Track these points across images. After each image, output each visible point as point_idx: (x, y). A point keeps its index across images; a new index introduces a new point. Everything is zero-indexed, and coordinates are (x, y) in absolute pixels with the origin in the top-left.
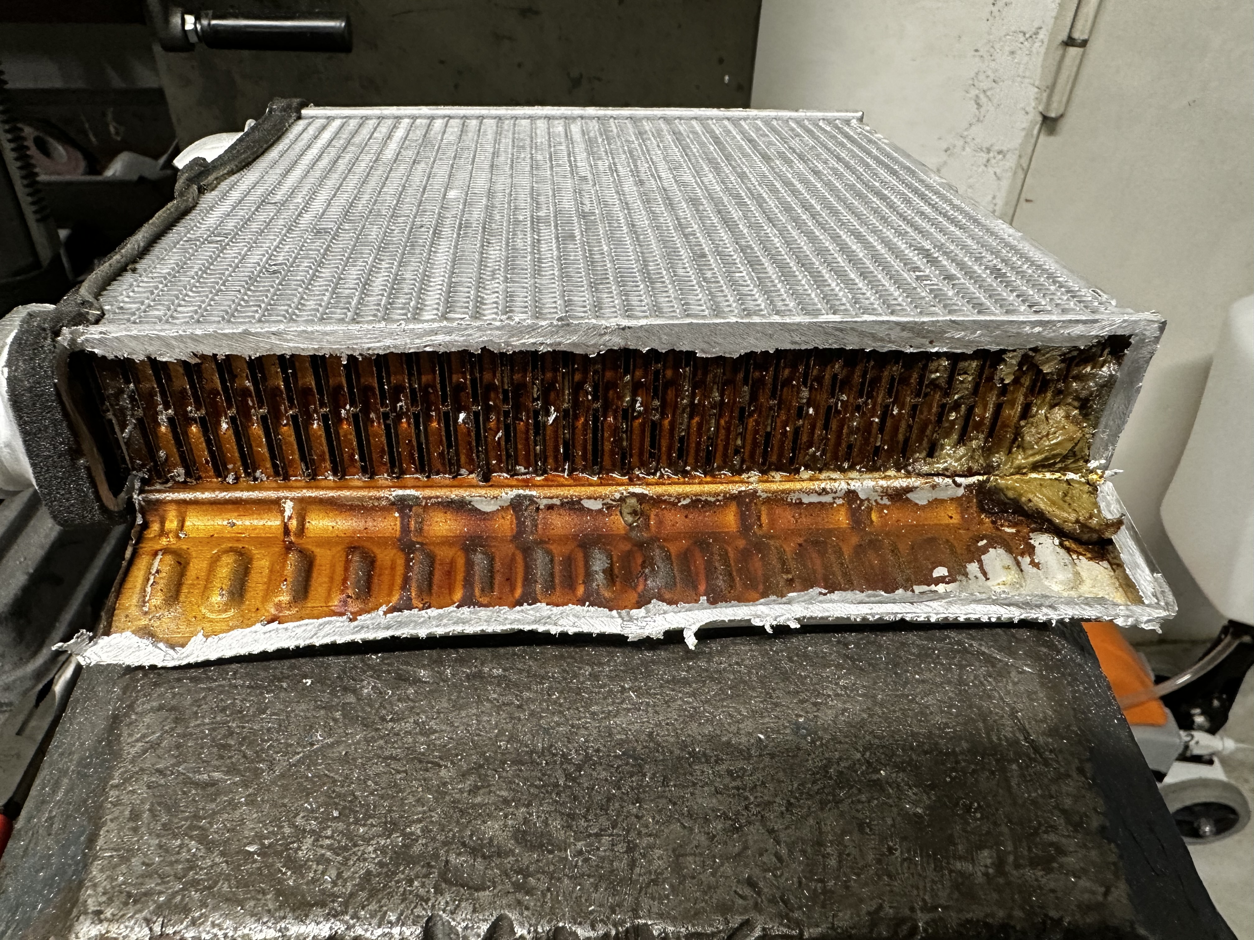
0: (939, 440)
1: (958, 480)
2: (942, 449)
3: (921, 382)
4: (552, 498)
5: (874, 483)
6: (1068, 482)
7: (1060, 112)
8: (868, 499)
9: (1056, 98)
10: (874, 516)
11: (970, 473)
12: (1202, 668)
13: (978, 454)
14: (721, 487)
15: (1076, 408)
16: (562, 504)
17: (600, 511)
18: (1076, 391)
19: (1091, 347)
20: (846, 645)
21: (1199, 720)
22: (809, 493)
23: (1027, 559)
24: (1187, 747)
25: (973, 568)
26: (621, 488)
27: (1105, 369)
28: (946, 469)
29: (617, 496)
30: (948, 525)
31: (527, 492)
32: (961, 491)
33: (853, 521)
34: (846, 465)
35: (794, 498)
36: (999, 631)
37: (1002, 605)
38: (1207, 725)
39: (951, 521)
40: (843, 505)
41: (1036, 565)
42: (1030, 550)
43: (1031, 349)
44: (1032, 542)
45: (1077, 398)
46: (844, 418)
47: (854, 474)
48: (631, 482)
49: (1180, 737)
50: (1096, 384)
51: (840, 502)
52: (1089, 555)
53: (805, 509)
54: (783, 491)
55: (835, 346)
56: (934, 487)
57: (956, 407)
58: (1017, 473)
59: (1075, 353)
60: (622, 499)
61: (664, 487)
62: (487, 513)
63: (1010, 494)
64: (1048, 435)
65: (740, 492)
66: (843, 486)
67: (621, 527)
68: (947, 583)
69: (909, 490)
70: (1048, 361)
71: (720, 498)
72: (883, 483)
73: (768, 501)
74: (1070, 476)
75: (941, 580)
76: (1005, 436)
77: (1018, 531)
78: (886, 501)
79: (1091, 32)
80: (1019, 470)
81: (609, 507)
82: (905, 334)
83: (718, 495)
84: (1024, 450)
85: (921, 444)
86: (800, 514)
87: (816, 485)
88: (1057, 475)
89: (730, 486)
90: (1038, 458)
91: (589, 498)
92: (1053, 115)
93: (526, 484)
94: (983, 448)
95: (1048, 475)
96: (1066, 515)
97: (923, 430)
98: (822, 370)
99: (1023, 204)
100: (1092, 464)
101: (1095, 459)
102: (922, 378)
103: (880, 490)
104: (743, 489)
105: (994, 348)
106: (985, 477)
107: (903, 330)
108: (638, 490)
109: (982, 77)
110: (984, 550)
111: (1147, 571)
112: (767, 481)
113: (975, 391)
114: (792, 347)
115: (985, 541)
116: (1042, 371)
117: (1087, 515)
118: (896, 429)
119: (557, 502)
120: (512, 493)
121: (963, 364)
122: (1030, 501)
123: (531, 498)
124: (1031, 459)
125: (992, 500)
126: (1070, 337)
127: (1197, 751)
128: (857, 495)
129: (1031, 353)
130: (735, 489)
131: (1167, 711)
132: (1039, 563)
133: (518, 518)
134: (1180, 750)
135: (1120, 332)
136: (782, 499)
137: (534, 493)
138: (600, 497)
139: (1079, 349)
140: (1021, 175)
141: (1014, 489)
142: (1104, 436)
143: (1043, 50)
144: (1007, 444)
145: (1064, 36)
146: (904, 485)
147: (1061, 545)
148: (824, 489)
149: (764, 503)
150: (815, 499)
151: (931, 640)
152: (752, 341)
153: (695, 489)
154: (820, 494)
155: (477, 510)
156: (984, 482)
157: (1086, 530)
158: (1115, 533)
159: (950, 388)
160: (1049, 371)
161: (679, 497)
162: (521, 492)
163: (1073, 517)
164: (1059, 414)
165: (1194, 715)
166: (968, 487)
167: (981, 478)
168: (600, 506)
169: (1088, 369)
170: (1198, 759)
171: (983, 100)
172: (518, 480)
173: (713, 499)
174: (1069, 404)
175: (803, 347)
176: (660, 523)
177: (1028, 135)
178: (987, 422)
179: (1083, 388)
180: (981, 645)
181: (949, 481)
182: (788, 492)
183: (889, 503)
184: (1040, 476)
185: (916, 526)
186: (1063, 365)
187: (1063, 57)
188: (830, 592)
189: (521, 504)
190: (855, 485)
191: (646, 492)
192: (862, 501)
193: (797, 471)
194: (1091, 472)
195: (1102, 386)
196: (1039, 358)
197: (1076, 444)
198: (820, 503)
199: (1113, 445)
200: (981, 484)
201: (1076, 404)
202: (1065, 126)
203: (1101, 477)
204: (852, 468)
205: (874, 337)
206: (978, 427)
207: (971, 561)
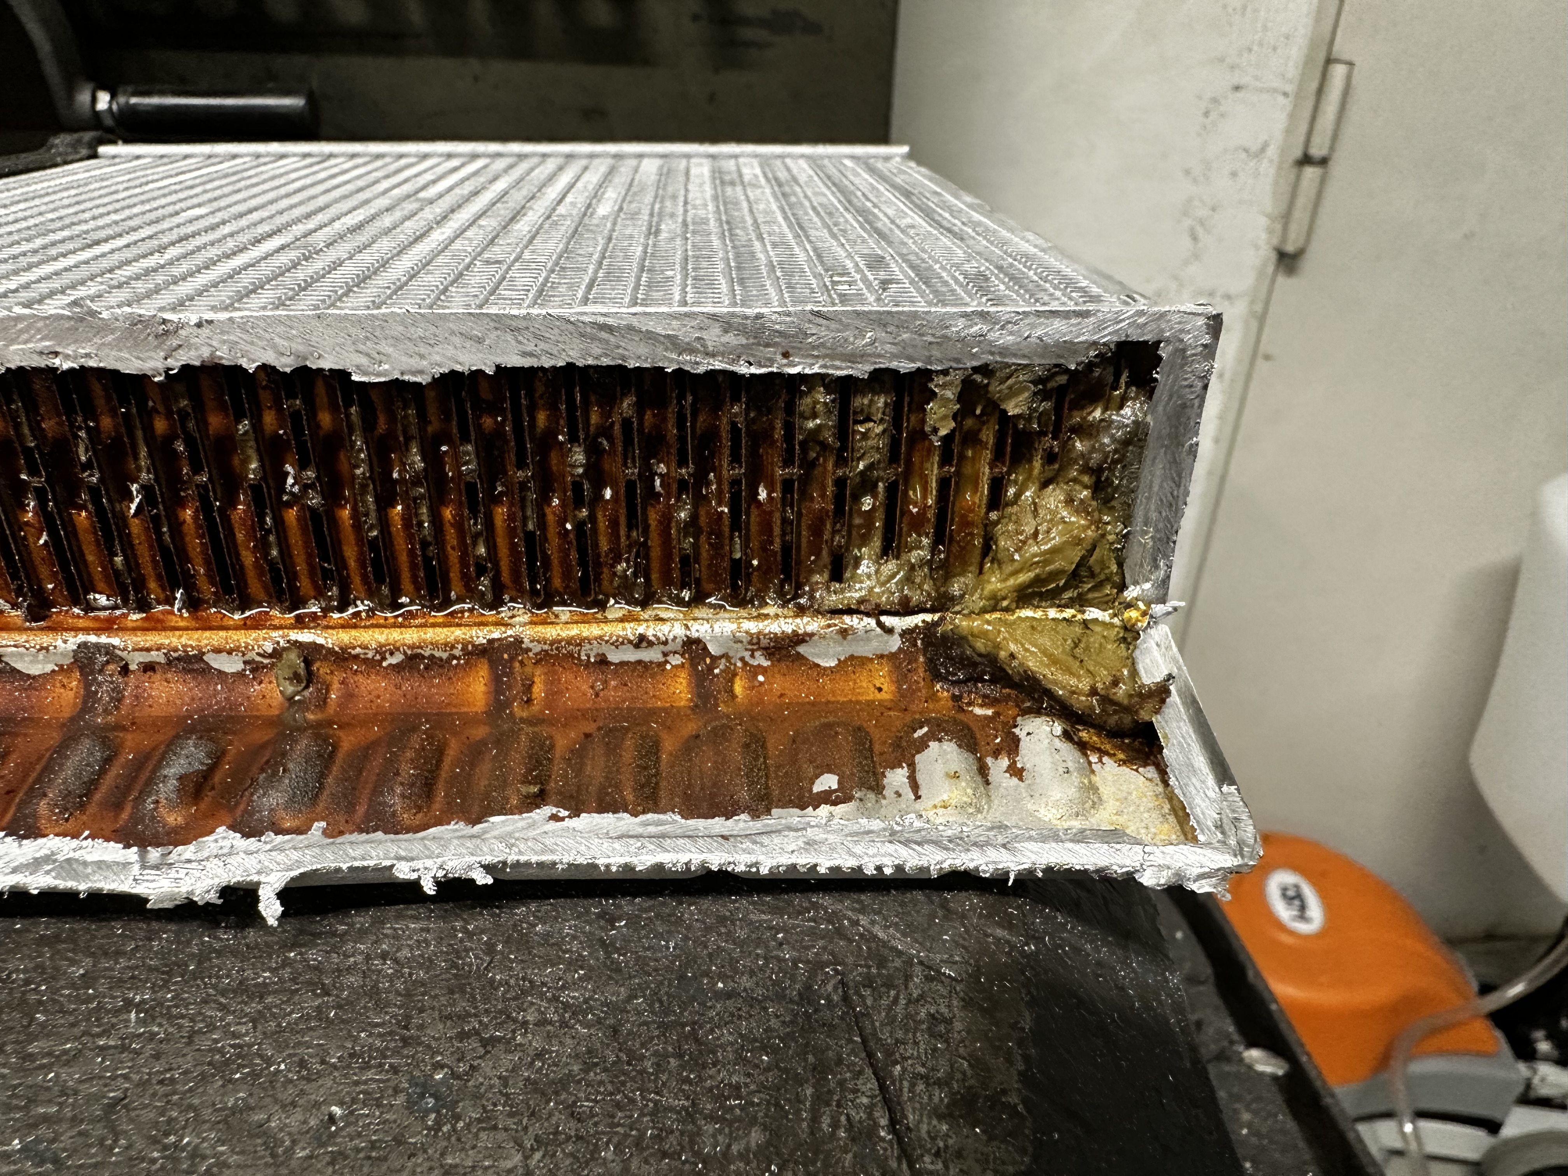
0: (848, 548)
1: (887, 620)
2: (857, 565)
3: (789, 436)
4: (148, 650)
5: (734, 626)
6: (1085, 624)
7: (1300, 244)
8: (725, 656)
9: (1293, 227)
10: (739, 687)
11: (905, 609)
12: (1543, 973)
13: (919, 575)
14: (458, 633)
15: (1086, 487)
16: (170, 663)
17: (241, 675)
18: (1082, 455)
19: (1090, 366)
20: (612, 921)
21: (1544, 1047)
22: (618, 643)
23: (1004, 762)
24: (1528, 1086)
25: (897, 778)
26: (275, 634)
27: (1127, 411)
28: (861, 601)
29: (269, 647)
30: (870, 703)
31: (104, 639)
32: (895, 643)
33: (699, 696)
34: (686, 595)
35: (590, 653)
36: (919, 895)
37: (906, 843)
38: (1555, 1054)
39: (879, 696)
40: (683, 665)
41: (1016, 772)
42: (1012, 745)
43: (975, 370)
44: (1016, 731)
45: (1086, 469)
46: (669, 507)
47: (702, 612)
48: (300, 623)
49: (1518, 1071)
50: (1114, 439)
51: (676, 660)
52: (1121, 756)
53: (616, 672)
54: (569, 641)
55: (605, 361)
56: (844, 633)
57: (867, 484)
58: (994, 609)
59: (1063, 379)
60: (277, 654)
61: (354, 633)
62: (34, 677)
63: (980, 645)
64: (1036, 534)
65: (491, 641)
66: (678, 631)
67: (275, 703)
68: (835, 803)
69: (799, 639)
70: (1013, 393)
71: (457, 652)
72: (753, 626)
73: (543, 658)
74: (1093, 613)
75: (826, 798)
76: (970, 543)
77: (997, 714)
78: (761, 660)
79: (1332, 148)
80: (994, 604)
81: (256, 668)
82: (730, 338)
83: (453, 647)
84: (1000, 564)
85: (818, 555)
86: (605, 683)
87: (631, 630)
88: (1069, 613)
89: (474, 631)
90: (1023, 578)
91: (218, 651)
92: (1290, 248)
93: (108, 626)
94: (930, 563)
95: (1053, 613)
96: (1073, 681)
97: (817, 531)
98: (606, 415)
99: (1260, 363)
100: (1131, 593)
101: (1136, 583)
102: (789, 428)
103: (746, 639)
104: (496, 635)
105: (905, 366)
106: (936, 617)
107: (726, 331)
108: (305, 636)
109: (1196, 203)
110: (922, 745)
111: (1211, 780)
112: (544, 623)
113: (894, 456)
114: (527, 362)
115: (926, 729)
116: (1005, 412)
117: (1109, 680)
118: (767, 527)
119: (157, 657)
120: (73, 641)
121: (861, 401)
122: (1012, 656)
123: (109, 650)
124: (1011, 582)
125: (951, 659)
126: (1044, 347)
127: (1544, 1091)
128: (705, 648)
129: (978, 378)
130: (481, 636)
131: (1499, 1034)
132: (1023, 769)
133: (87, 685)
134: (1520, 1089)
135: (1135, 336)
136: (571, 655)
137: (115, 641)
138: (237, 649)
139: (1067, 371)
140: (1254, 325)
141: (984, 634)
142: (1147, 540)
143: (1272, 171)
144: (976, 557)
145: (1298, 153)
146: (789, 629)
147: (1067, 736)
148: (642, 638)
149: (538, 662)
150: (631, 655)
151: (778, 911)
152: (450, 351)
153: (410, 636)
154: (637, 646)
155: (14, 671)
156: (936, 624)
157: (1111, 709)
158: (1157, 712)
159: (844, 448)
160: (1017, 411)
161: (383, 651)
162: (92, 638)
163: (1084, 685)
164: (1054, 498)
165: (1536, 1041)
166: (904, 633)
167: (928, 617)
168: (240, 666)
169: (1097, 414)
170: (1546, 1103)
171: (1200, 230)
172: (97, 619)
173: (445, 656)
174: (1075, 480)
175: (547, 363)
176: (349, 696)
177: (1261, 273)
178: (930, 514)
179: (1093, 449)
180: (873, 923)
181: (872, 622)
182: (579, 642)
183: (766, 663)
184: (1039, 614)
185: (813, 704)
186: (1046, 405)
187: (1298, 178)
188: (570, 817)
189: (91, 660)
190: (699, 629)
191: (320, 641)
192: (714, 659)
193: (602, 606)
194: (1129, 605)
195: (1126, 442)
196: (996, 388)
197: (1091, 551)
198: (639, 662)
199: (1166, 556)
200: (930, 627)
201: (1086, 479)
202: (1308, 264)
203: (1144, 614)
204: (698, 600)
205: (673, 342)
206: (917, 524)
207: (897, 765)
